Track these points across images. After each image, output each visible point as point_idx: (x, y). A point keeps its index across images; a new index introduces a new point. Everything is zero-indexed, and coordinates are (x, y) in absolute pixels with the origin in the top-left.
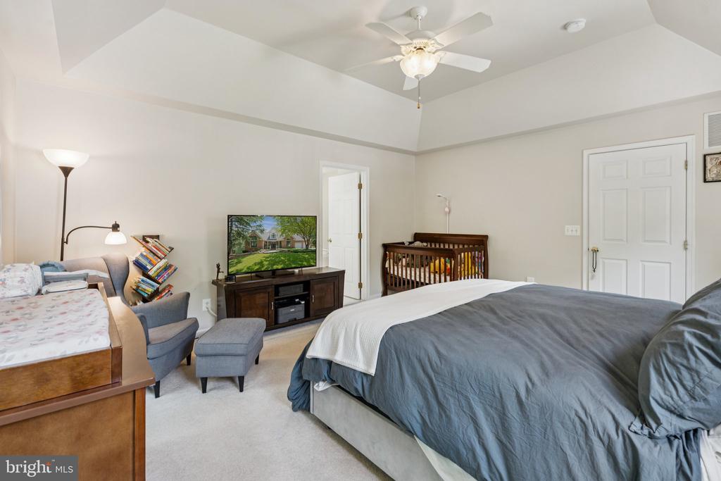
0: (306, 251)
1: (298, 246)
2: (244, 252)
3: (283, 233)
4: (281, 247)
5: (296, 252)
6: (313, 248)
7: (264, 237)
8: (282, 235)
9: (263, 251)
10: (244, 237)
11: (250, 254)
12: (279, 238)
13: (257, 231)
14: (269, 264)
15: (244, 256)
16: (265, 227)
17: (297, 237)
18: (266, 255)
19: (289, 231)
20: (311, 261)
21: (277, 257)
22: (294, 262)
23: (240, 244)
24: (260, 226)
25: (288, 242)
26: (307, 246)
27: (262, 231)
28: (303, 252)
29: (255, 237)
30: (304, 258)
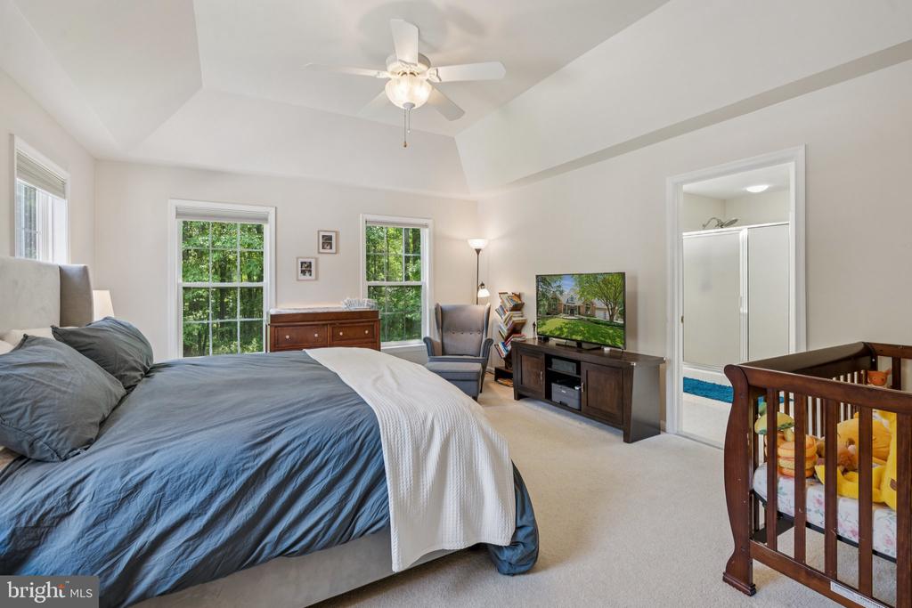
0: (610, 324)
1: (600, 316)
2: (548, 314)
3: (581, 296)
4: (579, 314)
5: (597, 322)
6: (620, 322)
7: (563, 300)
8: (580, 299)
9: (563, 315)
10: (547, 299)
11: (552, 317)
12: (578, 303)
13: (557, 293)
14: (568, 332)
15: (547, 319)
16: (563, 288)
17: (599, 303)
18: (566, 321)
19: (588, 294)
20: (618, 340)
21: (576, 325)
22: (594, 336)
23: (544, 305)
24: (559, 286)
25: (587, 309)
26: (612, 316)
27: (561, 293)
28: (606, 324)
29: (555, 299)
30: (607, 333)
